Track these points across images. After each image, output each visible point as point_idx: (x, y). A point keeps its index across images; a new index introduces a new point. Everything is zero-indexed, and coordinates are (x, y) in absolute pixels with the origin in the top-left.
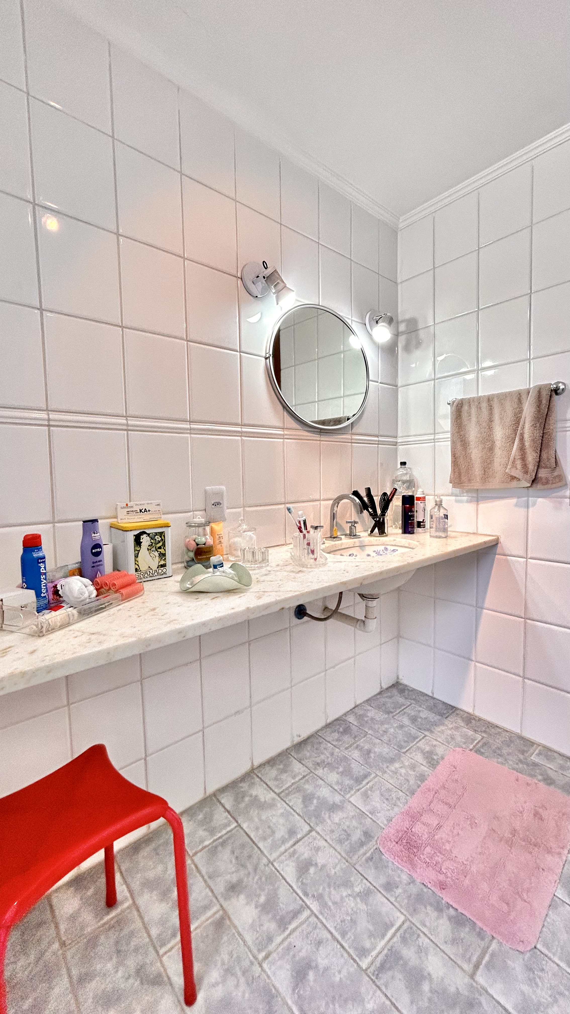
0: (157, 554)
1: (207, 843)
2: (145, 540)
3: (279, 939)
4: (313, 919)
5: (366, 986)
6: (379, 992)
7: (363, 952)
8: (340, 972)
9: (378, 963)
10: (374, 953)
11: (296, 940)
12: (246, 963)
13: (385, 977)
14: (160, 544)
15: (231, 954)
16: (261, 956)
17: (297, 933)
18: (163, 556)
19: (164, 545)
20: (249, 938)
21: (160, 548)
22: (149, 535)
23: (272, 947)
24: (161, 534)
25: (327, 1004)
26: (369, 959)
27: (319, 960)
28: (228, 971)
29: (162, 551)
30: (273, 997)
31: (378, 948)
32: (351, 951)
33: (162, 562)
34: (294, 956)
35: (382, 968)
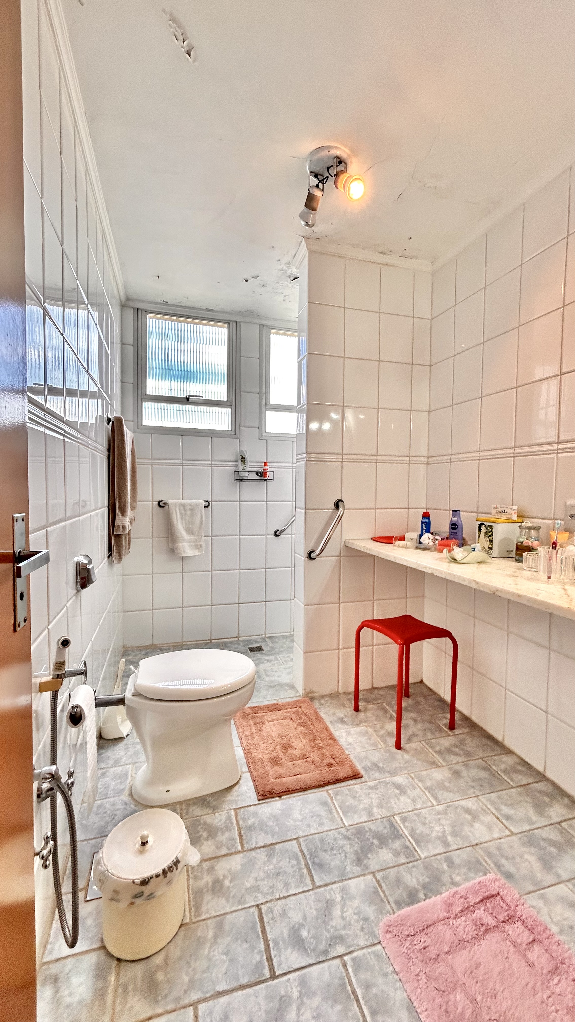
0: (488, 539)
2: (483, 528)
3: (420, 785)
4: (429, 804)
5: (384, 812)
6: (380, 817)
7: (404, 820)
8: (395, 803)
9: (395, 824)
10: (401, 825)
11: (417, 792)
12: (410, 768)
13: (387, 824)
14: (490, 534)
15: (416, 764)
16: (413, 775)
17: (422, 793)
18: (491, 541)
19: (492, 534)
20: (424, 773)
21: (490, 536)
22: (485, 525)
23: (416, 780)
24: (491, 527)
25: (381, 792)
26: (399, 822)
27: (404, 798)
28: (407, 762)
29: (491, 538)
30: (391, 774)
31: (404, 829)
32: (405, 814)
33: (490, 546)
34: (409, 787)
35: (392, 825)
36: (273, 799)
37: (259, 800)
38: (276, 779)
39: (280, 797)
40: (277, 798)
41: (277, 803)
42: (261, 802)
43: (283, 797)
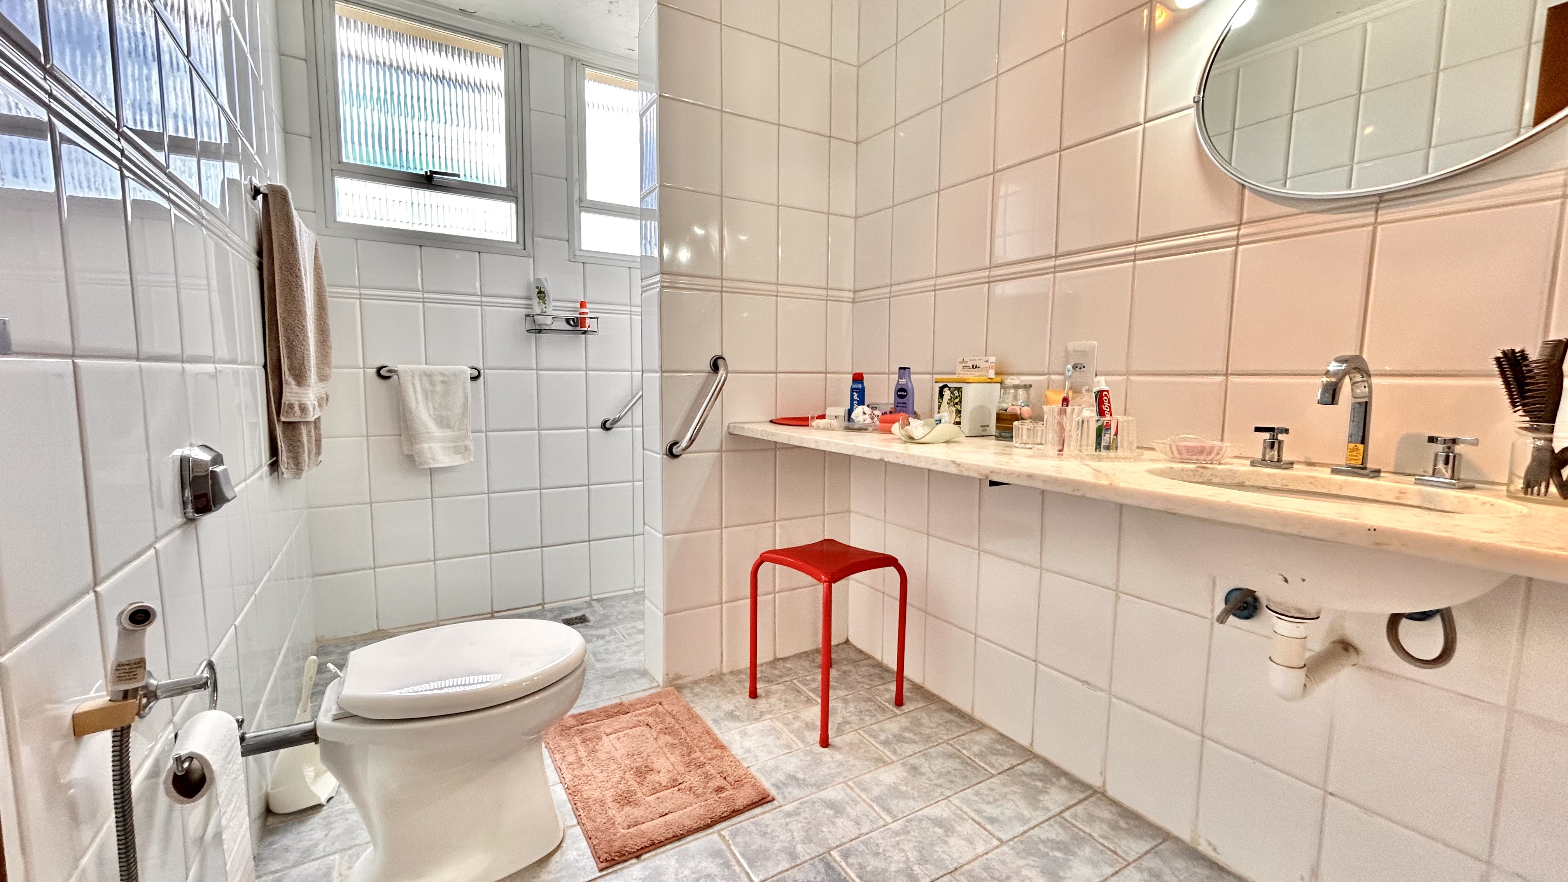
0: (954, 409)
1: (965, 752)
2: (947, 393)
3: (864, 796)
4: (881, 823)
5: (815, 850)
6: (809, 857)
7: (846, 855)
8: (830, 832)
9: (833, 864)
10: (843, 864)
11: (861, 807)
12: (845, 774)
13: (821, 866)
14: (957, 400)
15: (854, 766)
16: (850, 783)
17: (867, 808)
18: (959, 412)
19: (960, 401)
20: (867, 777)
21: (957, 404)
22: (950, 388)
23: (857, 790)
24: (959, 389)
25: (806, 818)
26: (838, 859)
27: (842, 820)
28: (841, 764)
29: (958, 407)
30: (818, 788)
31: (848, 870)
32: (847, 845)
33: (958, 420)
34: (847, 803)
35: (829, 867)
36: (626, 864)
37: (601, 870)
38: (629, 827)
39: (638, 857)
40: (634, 861)
41: (632, 868)
42: (604, 873)
43: (643, 857)
